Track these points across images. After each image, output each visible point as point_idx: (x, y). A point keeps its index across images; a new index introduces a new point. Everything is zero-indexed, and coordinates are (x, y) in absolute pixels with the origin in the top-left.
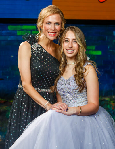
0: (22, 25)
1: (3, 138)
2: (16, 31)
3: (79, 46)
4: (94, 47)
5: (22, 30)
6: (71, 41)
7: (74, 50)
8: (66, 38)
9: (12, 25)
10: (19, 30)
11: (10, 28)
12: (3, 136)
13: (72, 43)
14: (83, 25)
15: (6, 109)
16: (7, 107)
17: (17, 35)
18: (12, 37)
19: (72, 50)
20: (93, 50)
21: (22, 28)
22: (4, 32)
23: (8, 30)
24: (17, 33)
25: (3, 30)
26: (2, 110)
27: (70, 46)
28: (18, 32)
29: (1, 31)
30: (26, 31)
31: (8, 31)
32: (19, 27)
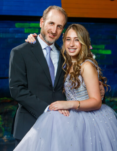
0: (30, 23)
1: (8, 138)
2: (24, 28)
3: (81, 44)
4: (103, 46)
5: (30, 28)
6: (72, 39)
7: (76, 49)
8: (67, 36)
9: (19, 22)
10: (27, 28)
11: (18, 25)
12: (9, 136)
13: (73, 42)
14: (92, 23)
15: (12, 109)
16: (13, 106)
17: (24, 33)
18: (19, 34)
19: (74, 49)
20: (102, 49)
21: (30, 25)
22: (11, 29)
23: (16, 27)
24: (24, 31)
25: (10, 28)
26: (8, 109)
27: (71, 45)
28: (25, 29)
29: (8, 28)
30: (34, 29)
31: (15, 29)
32: (27, 24)
